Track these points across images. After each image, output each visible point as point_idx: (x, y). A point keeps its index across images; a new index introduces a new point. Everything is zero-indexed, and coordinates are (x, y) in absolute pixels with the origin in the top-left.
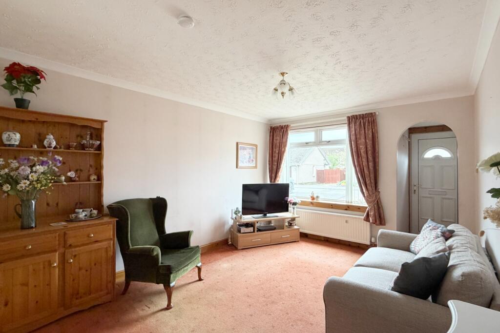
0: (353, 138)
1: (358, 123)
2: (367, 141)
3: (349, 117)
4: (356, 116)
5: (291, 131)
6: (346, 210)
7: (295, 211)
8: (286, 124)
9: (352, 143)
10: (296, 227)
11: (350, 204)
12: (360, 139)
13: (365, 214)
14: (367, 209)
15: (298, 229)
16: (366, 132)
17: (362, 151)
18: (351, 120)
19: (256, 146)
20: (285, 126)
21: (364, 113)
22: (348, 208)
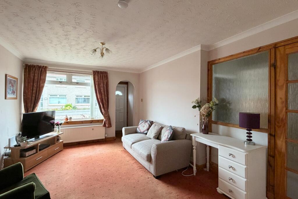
0: (97, 83)
1: (99, 76)
2: (104, 86)
3: (94, 72)
4: (98, 71)
5: (49, 71)
6: (91, 123)
7: (60, 129)
8: (45, 65)
9: (96, 86)
10: (61, 141)
11: (93, 119)
12: (101, 84)
13: (103, 123)
14: (104, 121)
15: (63, 142)
16: (104, 81)
17: (102, 91)
18: (95, 73)
19: (17, 79)
20: (43, 66)
21: (102, 71)
22: (92, 122)
